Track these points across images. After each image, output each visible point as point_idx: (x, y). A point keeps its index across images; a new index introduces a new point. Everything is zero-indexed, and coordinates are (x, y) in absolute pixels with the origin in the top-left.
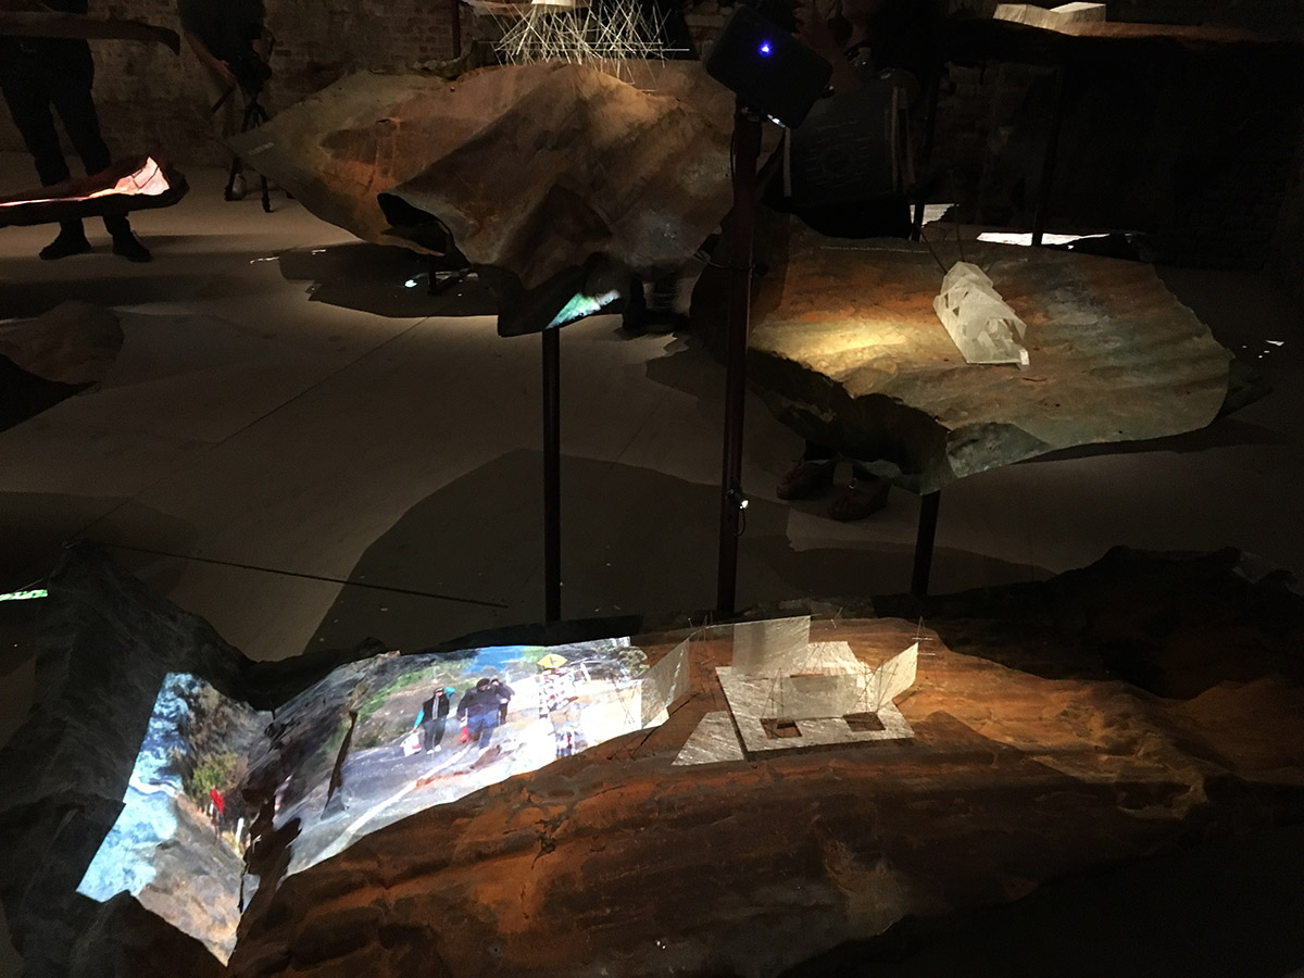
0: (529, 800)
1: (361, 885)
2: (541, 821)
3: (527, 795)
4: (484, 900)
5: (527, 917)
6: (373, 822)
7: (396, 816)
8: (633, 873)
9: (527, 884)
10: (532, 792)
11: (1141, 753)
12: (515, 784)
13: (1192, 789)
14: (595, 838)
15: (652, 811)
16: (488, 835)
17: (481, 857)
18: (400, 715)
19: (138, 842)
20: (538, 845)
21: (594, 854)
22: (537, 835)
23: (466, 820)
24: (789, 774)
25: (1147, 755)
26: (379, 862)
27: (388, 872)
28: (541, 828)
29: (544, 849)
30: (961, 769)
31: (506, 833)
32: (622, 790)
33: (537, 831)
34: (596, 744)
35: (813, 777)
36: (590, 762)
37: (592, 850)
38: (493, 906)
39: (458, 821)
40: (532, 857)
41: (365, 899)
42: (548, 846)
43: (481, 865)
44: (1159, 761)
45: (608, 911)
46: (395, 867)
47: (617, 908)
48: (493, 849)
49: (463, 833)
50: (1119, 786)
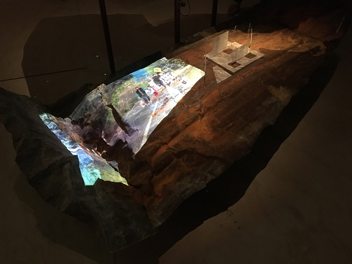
0: (188, 107)
1: (160, 147)
2: (197, 111)
3: (187, 106)
4: (196, 136)
5: (211, 135)
6: (150, 130)
7: (155, 126)
8: (230, 113)
9: (204, 127)
10: (187, 105)
11: (305, 42)
12: (180, 105)
13: (321, 46)
14: (213, 109)
15: (223, 97)
16: (184, 120)
17: (187, 126)
18: (127, 100)
19: (88, 164)
20: (200, 117)
21: (215, 113)
22: (198, 114)
23: (175, 119)
24: (246, 75)
25: (307, 42)
26: (160, 139)
27: (165, 140)
28: (197, 112)
29: (201, 117)
30: (277, 59)
31: (188, 118)
32: (211, 94)
33: (198, 113)
34: (193, 86)
35: (251, 73)
36: (196, 91)
37: (214, 112)
38: (200, 136)
39: (173, 120)
40: (199, 121)
41: (163, 150)
42: (202, 116)
43: (188, 128)
44: (310, 43)
45: (231, 124)
46: (166, 138)
47: (233, 122)
48: (189, 123)
49: (177, 122)
50: (310, 50)
